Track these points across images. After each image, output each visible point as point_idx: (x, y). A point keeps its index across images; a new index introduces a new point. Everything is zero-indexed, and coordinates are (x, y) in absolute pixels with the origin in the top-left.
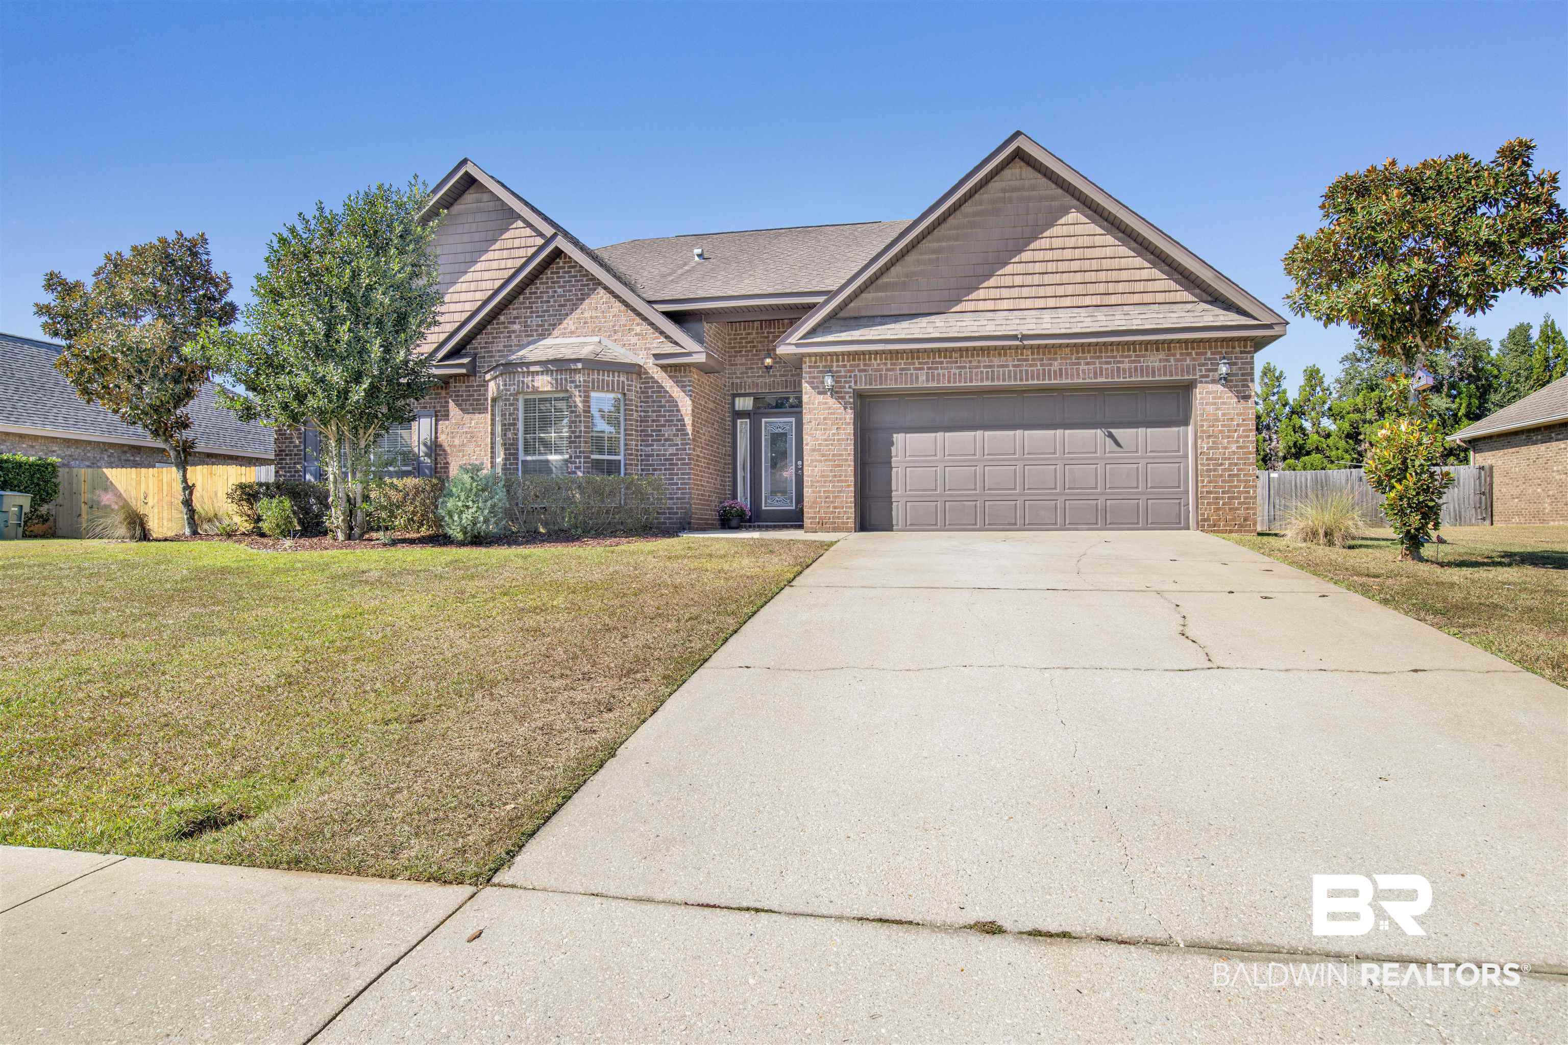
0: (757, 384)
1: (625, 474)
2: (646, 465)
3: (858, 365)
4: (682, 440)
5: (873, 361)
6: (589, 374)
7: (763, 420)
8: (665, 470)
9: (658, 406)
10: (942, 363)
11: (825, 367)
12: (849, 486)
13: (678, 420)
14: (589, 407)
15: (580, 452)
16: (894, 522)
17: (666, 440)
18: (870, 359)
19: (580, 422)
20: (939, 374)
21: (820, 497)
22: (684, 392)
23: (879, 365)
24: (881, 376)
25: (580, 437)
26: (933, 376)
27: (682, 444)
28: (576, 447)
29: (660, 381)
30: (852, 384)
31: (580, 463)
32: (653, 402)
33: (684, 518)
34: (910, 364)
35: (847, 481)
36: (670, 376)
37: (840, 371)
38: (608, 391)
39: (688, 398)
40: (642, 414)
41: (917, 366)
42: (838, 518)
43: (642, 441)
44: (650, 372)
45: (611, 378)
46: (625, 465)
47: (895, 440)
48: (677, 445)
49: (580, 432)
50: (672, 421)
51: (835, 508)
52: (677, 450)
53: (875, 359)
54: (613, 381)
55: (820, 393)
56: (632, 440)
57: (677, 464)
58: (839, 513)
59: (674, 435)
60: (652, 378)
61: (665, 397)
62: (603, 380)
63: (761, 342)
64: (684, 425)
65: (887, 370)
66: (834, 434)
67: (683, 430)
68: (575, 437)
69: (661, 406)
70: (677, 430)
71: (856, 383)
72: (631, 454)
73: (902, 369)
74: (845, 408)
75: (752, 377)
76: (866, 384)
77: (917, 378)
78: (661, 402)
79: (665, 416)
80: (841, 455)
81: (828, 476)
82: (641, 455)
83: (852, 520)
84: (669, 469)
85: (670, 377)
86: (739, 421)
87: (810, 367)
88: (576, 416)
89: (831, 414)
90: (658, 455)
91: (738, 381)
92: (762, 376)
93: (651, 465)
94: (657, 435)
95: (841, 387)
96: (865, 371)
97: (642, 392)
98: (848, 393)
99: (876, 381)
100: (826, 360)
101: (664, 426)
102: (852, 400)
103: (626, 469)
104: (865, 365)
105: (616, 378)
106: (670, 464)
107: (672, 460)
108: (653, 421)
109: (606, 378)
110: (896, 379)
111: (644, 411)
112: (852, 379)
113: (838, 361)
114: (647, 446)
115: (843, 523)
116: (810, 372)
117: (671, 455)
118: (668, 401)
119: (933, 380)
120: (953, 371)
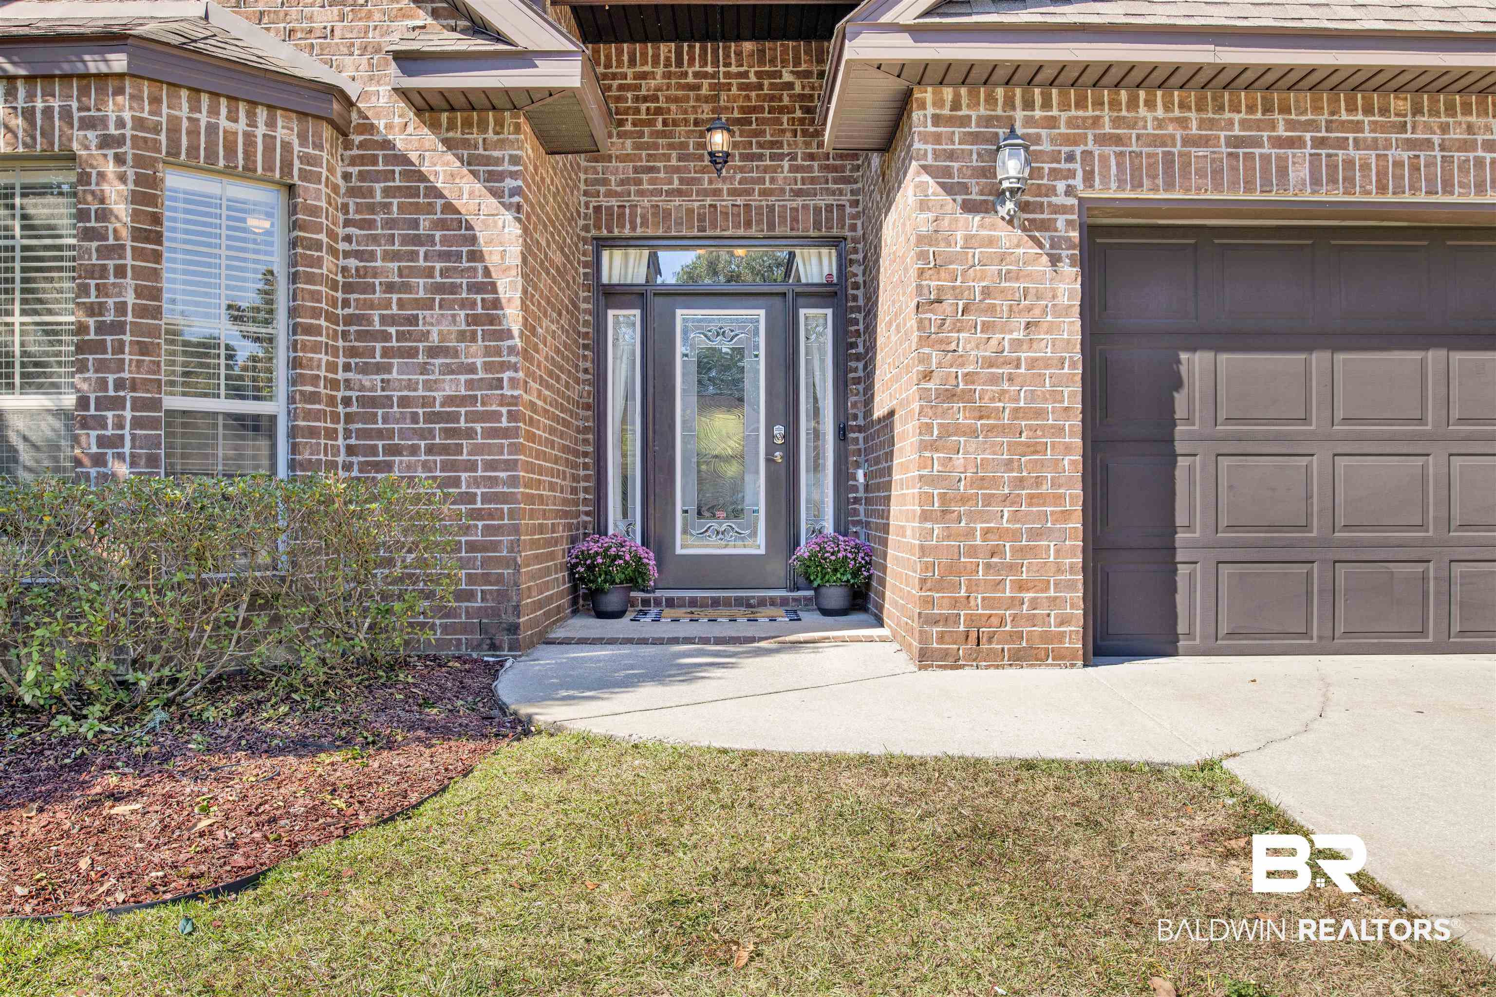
0: (667, 213)
1: (292, 465)
2: (363, 434)
3: (1096, 121)
4: (488, 352)
5: (1143, 111)
6: (155, 101)
7: (679, 312)
8: (430, 450)
9: (406, 239)
10: (1357, 127)
11: (988, 121)
12: (1066, 515)
13: (472, 288)
14: (156, 219)
15: (119, 385)
16: (1182, 628)
17: (433, 352)
18: (1133, 104)
19: (120, 272)
20: (1349, 163)
21: (973, 551)
22: (496, 194)
23: (1160, 123)
24: (1168, 159)
25: (118, 328)
26: (1333, 168)
27: (488, 368)
28: (101, 366)
29: (413, 156)
30: (1078, 182)
31: (119, 424)
32: (390, 224)
33: (495, 613)
34: (1258, 125)
35: (1058, 499)
36: (446, 142)
37: (1037, 140)
38: (229, 171)
39: (508, 217)
40: (353, 263)
41: (1281, 132)
42: (1032, 620)
43: (352, 352)
44: (381, 124)
45: (241, 126)
46: (293, 432)
47: (1183, 369)
48: (471, 369)
49: (121, 308)
50: (454, 289)
51: (1021, 586)
52: (470, 384)
53: (1150, 104)
54: (249, 139)
55: (969, 207)
56: (316, 348)
57: (470, 434)
58: (1034, 604)
59: (462, 336)
60: (387, 144)
61: (430, 209)
62: (212, 129)
63: (676, 100)
64: (496, 304)
65: (1187, 141)
66: (1017, 344)
67: (492, 320)
68: (101, 328)
69: (417, 240)
70: (472, 320)
71: (1088, 178)
72: (314, 398)
73: (1235, 142)
74: (1055, 260)
75: (652, 193)
76: (1121, 183)
77: (1283, 172)
78: (415, 224)
79: (429, 273)
80: (1040, 413)
81: (995, 482)
82: (347, 402)
83: (1075, 628)
84: (444, 450)
85: (449, 144)
86: (611, 313)
87: (937, 120)
88: (105, 252)
89: (1007, 276)
90: (404, 402)
91: (614, 202)
92: (679, 193)
93: (380, 434)
94: (401, 336)
95: (1039, 191)
96: (1118, 140)
97: (352, 192)
98: (1063, 209)
99: (1153, 177)
100: (991, 100)
101: (428, 305)
102: (1075, 235)
103: (294, 448)
104: (1117, 122)
105: (261, 130)
106: (449, 433)
107: (454, 417)
108: (390, 288)
109: (223, 123)
110: (1217, 173)
111: (358, 255)
112: (1077, 166)
113: (1028, 105)
114: (364, 370)
115: (1046, 637)
116: (937, 138)
117: (450, 400)
118: (441, 225)
119: (1333, 180)
120: (1393, 154)
